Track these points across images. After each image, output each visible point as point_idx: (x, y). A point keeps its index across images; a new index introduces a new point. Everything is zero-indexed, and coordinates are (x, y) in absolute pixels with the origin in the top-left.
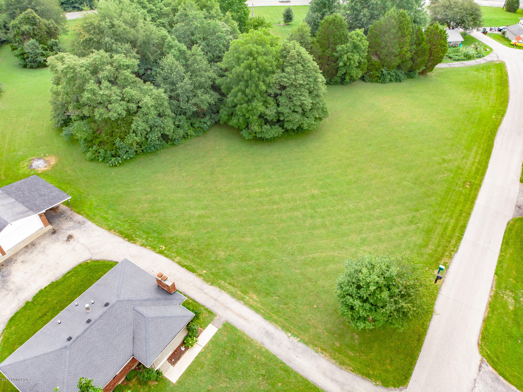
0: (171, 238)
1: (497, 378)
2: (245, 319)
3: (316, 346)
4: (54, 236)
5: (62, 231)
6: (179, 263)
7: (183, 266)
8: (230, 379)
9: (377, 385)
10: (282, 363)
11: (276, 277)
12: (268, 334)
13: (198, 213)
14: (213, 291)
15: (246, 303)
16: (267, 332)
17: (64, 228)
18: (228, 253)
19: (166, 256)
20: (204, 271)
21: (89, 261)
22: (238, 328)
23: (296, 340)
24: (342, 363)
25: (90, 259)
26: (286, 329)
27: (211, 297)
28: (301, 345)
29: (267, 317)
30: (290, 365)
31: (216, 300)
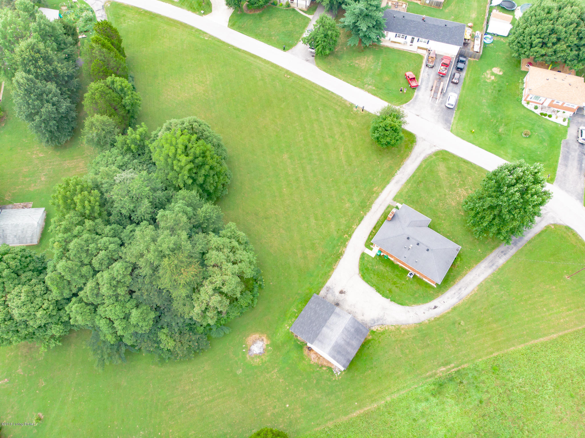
0: (337, 232)
1: (408, 105)
2: (390, 192)
3: (400, 164)
4: (341, 303)
5: (336, 299)
6: (358, 225)
7: (359, 223)
8: (421, 197)
9: (416, 144)
10: (410, 178)
11: (361, 179)
12: (397, 182)
13: (313, 221)
14: (375, 207)
15: (381, 192)
16: (396, 183)
17: (333, 299)
18: (347, 202)
19: (353, 233)
20: (362, 212)
21: (360, 275)
22: (395, 194)
23: (398, 172)
24: (407, 155)
25: (359, 274)
26: (393, 175)
27: (379, 207)
28: (401, 170)
29: (388, 182)
30: (411, 174)
31: (381, 205)
